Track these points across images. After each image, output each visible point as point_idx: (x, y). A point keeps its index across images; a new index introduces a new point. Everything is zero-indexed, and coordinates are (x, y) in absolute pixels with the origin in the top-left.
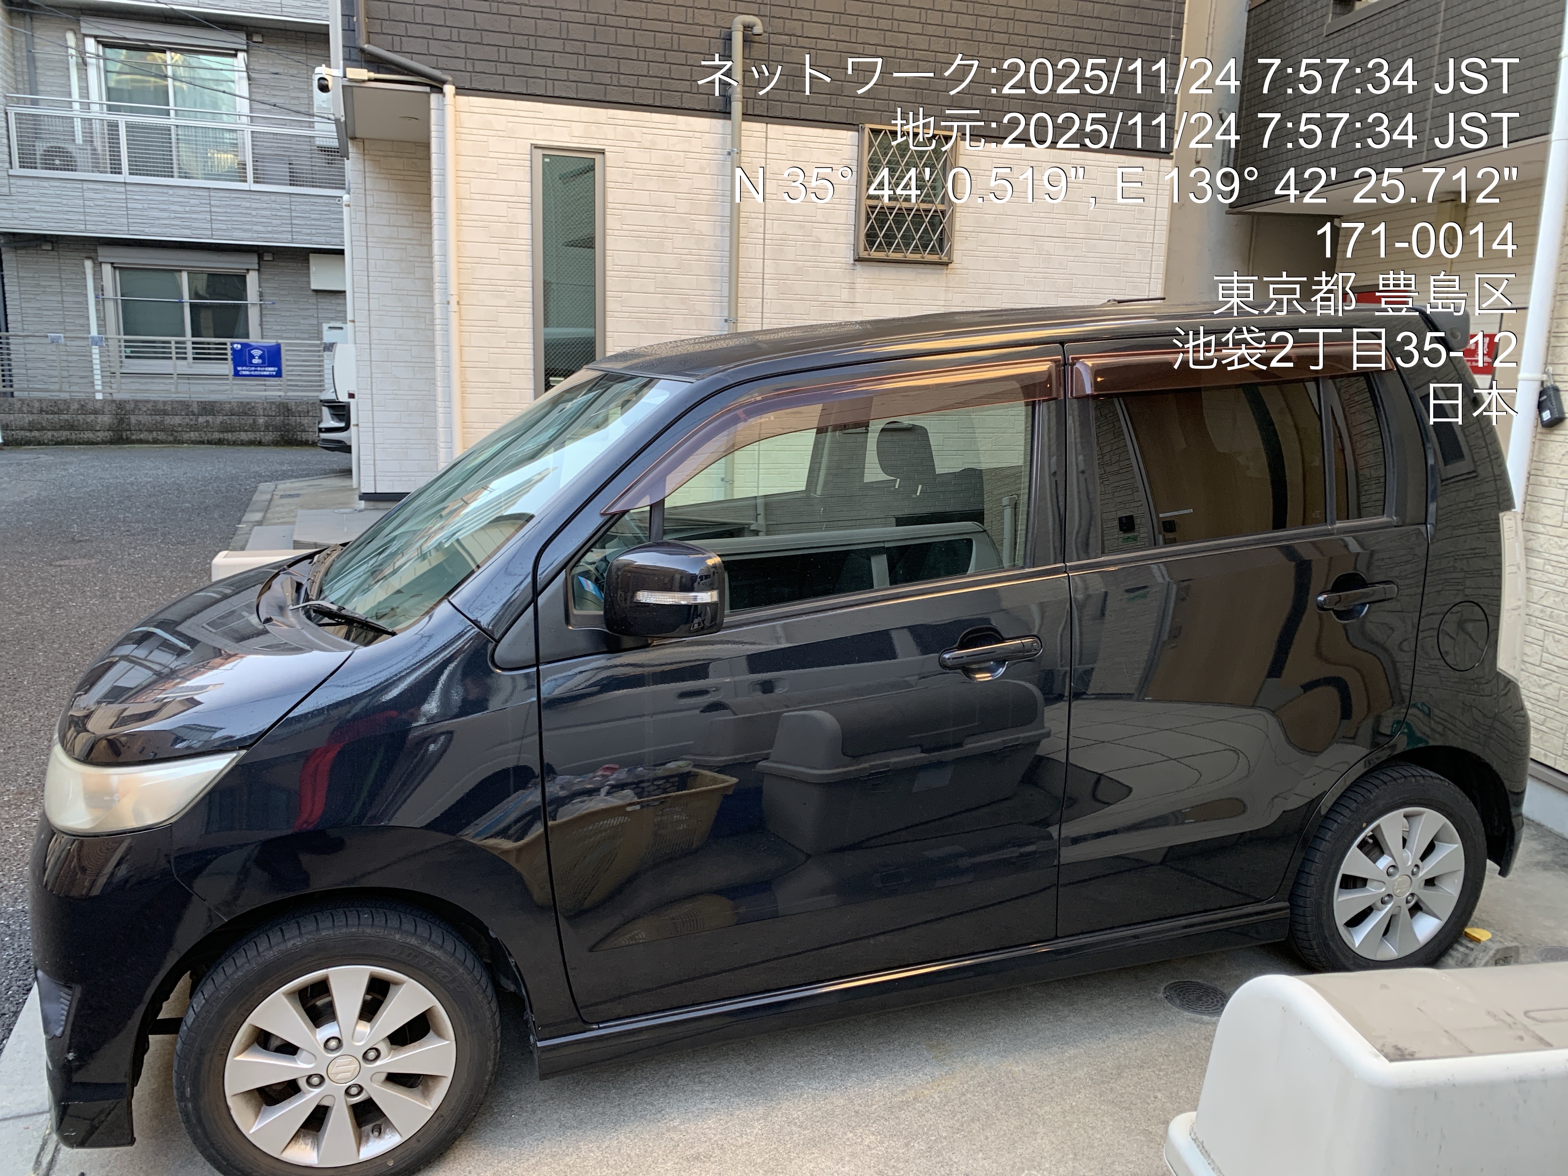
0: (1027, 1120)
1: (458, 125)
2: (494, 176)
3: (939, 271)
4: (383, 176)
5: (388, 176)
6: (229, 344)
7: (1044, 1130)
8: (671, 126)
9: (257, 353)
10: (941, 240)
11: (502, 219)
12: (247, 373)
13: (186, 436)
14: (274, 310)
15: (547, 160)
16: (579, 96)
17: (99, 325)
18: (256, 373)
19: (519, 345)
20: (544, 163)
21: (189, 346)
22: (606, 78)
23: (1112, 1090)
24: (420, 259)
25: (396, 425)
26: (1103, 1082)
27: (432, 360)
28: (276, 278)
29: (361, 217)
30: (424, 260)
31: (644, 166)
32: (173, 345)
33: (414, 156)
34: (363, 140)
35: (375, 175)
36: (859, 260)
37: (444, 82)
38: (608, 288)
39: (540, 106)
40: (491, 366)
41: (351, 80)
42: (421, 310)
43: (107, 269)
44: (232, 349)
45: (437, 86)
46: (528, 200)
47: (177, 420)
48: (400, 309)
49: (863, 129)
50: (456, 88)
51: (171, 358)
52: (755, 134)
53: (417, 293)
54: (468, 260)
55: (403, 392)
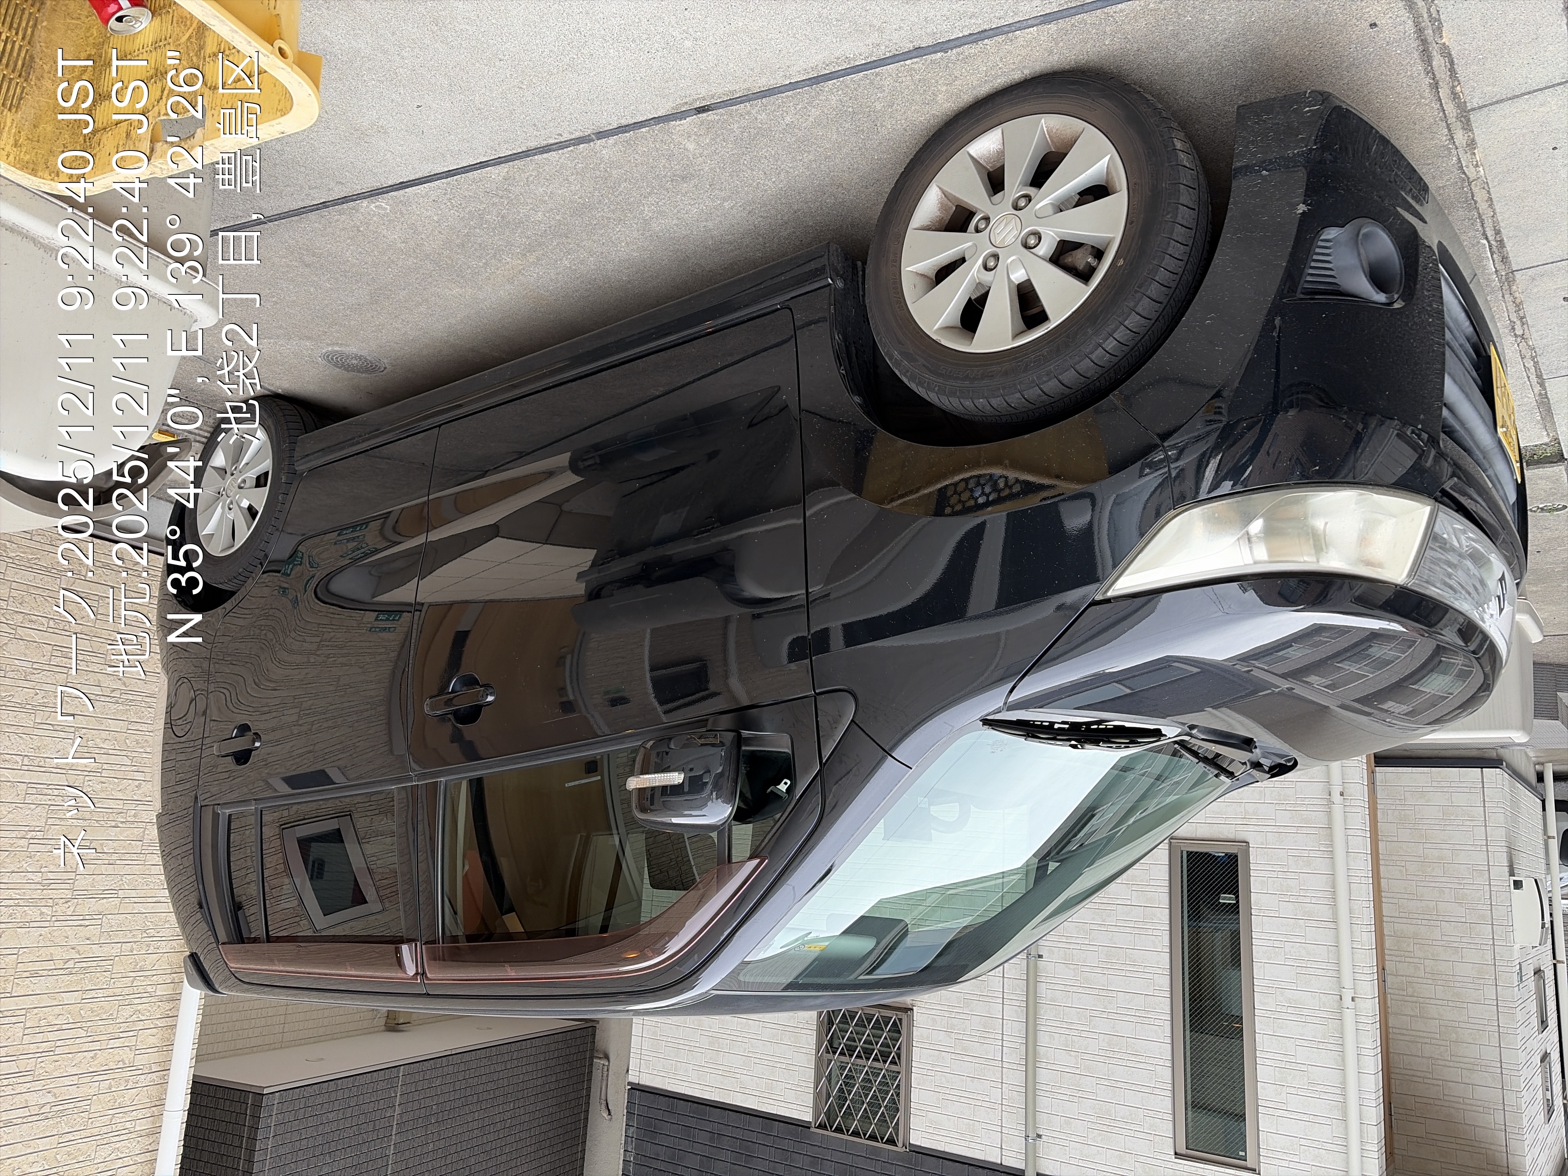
0: (418, 251)
5: (1476, 1144)
7: (398, 245)
10: (831, 1023)
11: (1292, 1091)
15: (1241, 1153)
19: (1270, 943)
20: (1245, 1150)
23: (369, 284)
24: (1433, 1041)
25: (1458, 847)
27: (1414, 921)
30: (1428, 1041)
31: (1132, 1133)
33: (1443, 1165)
35: (1492, 1147)
36: (908, 1010)
38: (1166, 1001)
40: (1302, 922)
42: (1430, 982)
46: (1261, 1109)
48: (1457, 984)
49: (907, 1147)
52: (1013, 1154)
53: (1432, 1001)
54: (1331, 1047)
55: (1450, 886)
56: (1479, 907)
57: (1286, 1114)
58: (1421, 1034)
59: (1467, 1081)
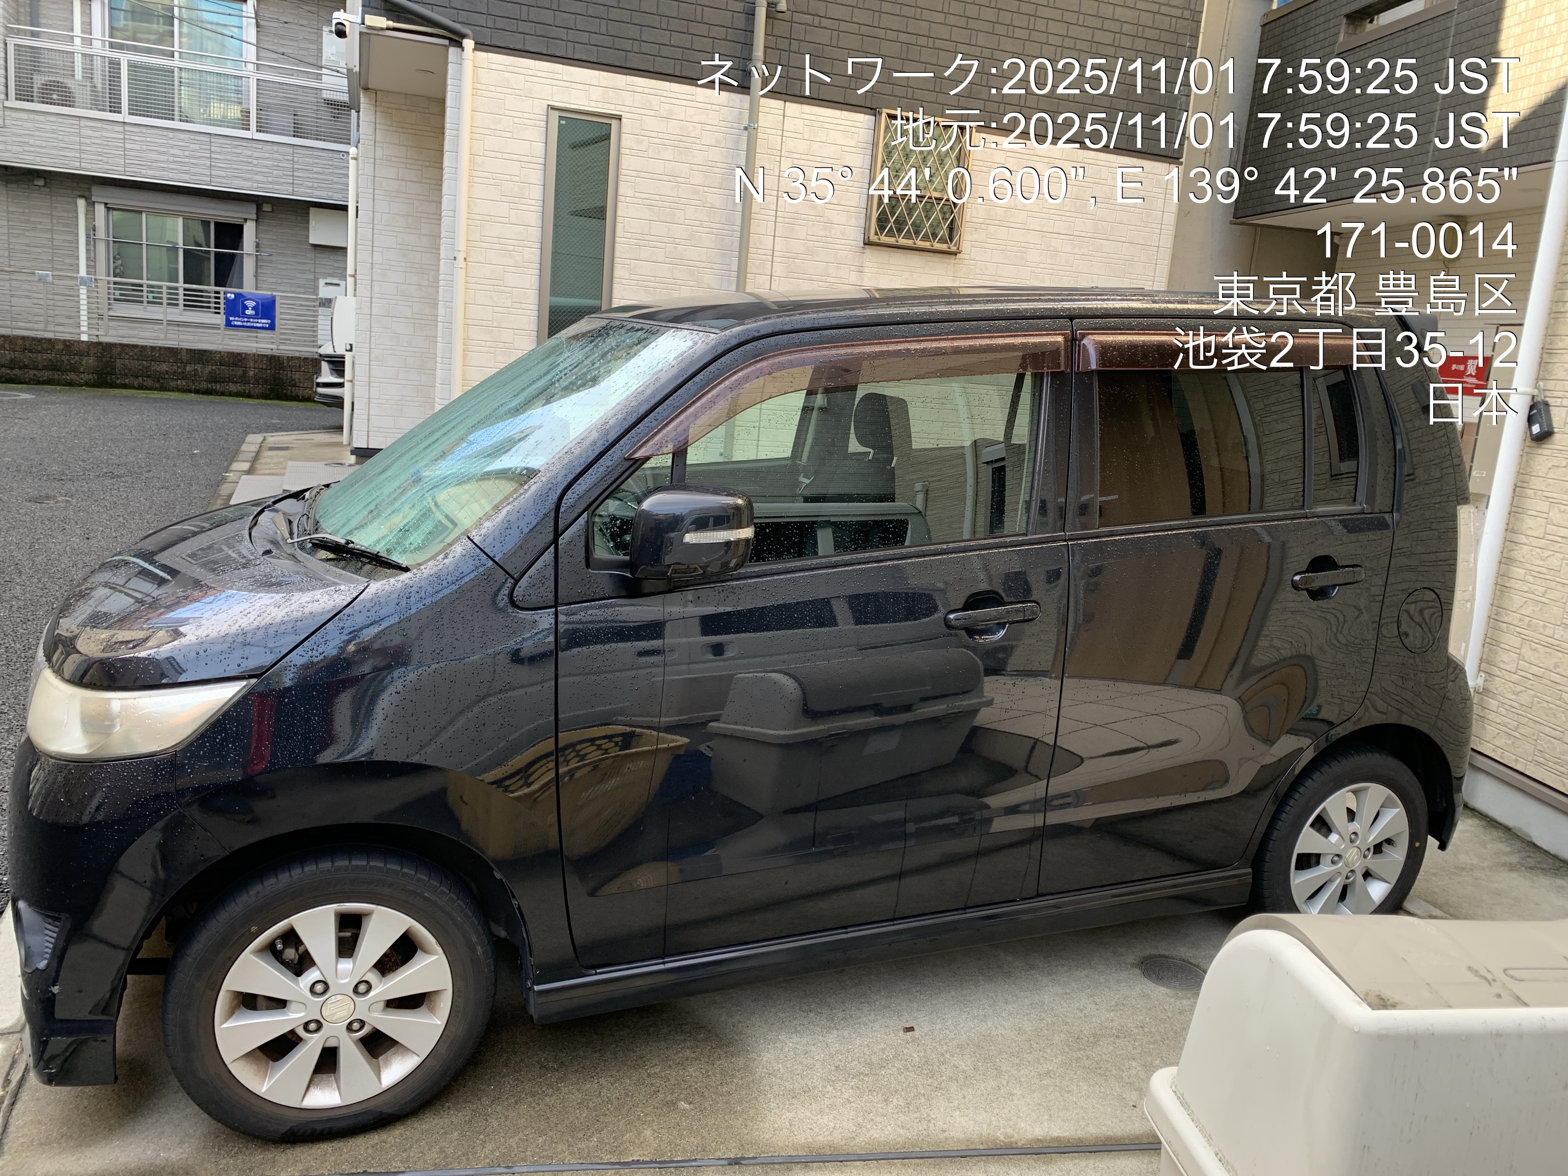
0: (1004, 1082)
1: (476, 80)
2: (509, 135)
3: (947, 261)
4: (394, 129)
5: (400, 130)
6: (222, 293)
7: (1019, 1092)
8: (690, 97)
9: (250, 304)
10: (951, 229)
11: (515, 179)
12: (240, 323)
13: (173, 384)
14: (271, 262)
15: (563, 122)
16: (599, 61)
17: (88, 266)
18: (249, 324)
19: (524, 306)
20: (560, 125)
21: (181, 292)
22: (627, 45)
23: (1088, 1057)
24: (426, 216)
25: (393, 381)
26: (1080, 1049)
27: (434, 318)
28: (275, 230)
29: (369, 169)
30: (431, 216)
31: (660, 135)
32: (165, 290)
33: (427, 111)
34: (376, 91)
35: (387, 128)
36: (868, 243)
37: (464, 36)
38: (617, 254)
39: (559, 67)
40: (495, 324)
41: (370, 27)
42: (425, 267)
43: (100, 209)
44: (225, 298)
45: (456, 41)
46: (542, 161)
47: (164, 367)
48: (403, 264)
49: (880, 114)
50: (476, 43)
51: (161, 304)
52: (773, 111)
53: (424, 249)
54: (478, 217)
55: (402, 348)
56: (380, 330)
57: (522, 158)
59: (402, 182)
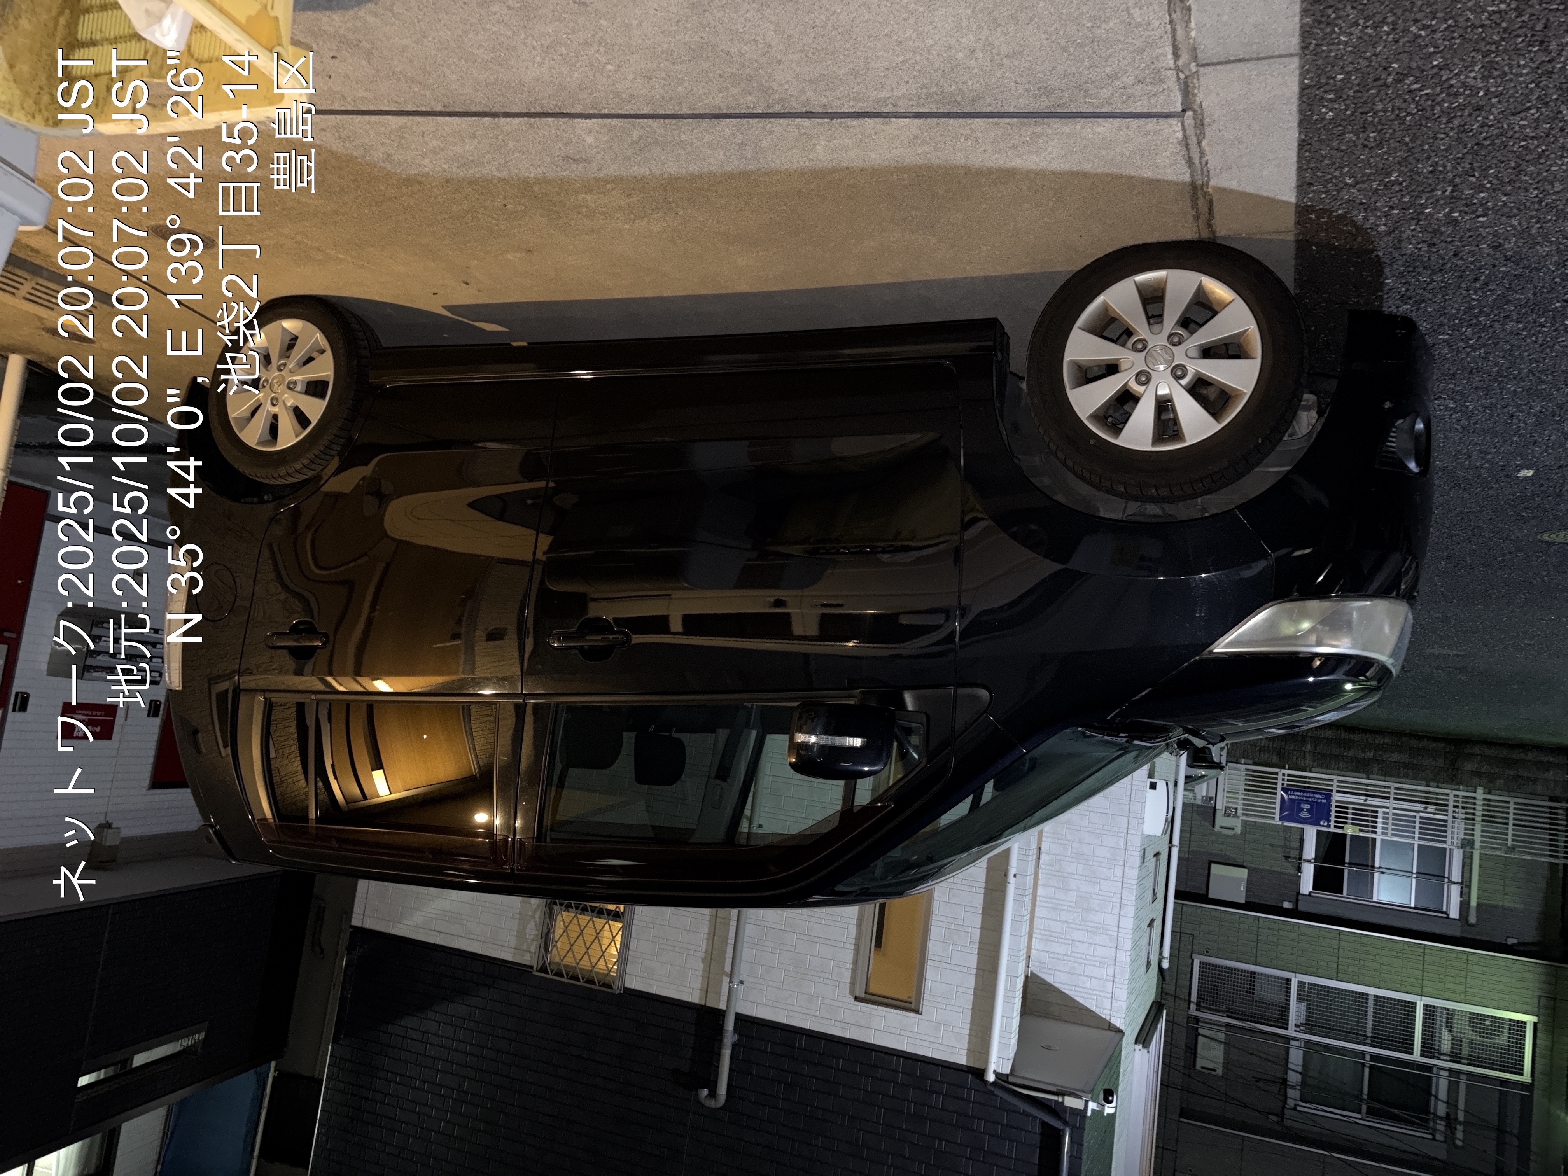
6: (1332, 826)
8: (793, 1014)
9: (1305, 815)
12: (1317, 796)
13: (1389, 739)
18: (1308, 795)
37: (995, 1084)
41: (1081, 1097)
43: (1454, 913)
44: (1329, 821)
45: (1002, 1080)
47: (1395, 757)
50: (984, 1076)
56: (1121, 802)
57: (949, 966)
58: (1061, 902)
59: (1091, 941)
